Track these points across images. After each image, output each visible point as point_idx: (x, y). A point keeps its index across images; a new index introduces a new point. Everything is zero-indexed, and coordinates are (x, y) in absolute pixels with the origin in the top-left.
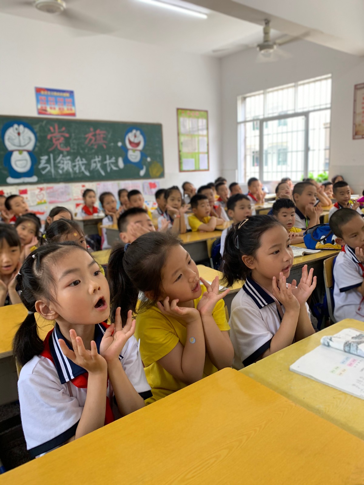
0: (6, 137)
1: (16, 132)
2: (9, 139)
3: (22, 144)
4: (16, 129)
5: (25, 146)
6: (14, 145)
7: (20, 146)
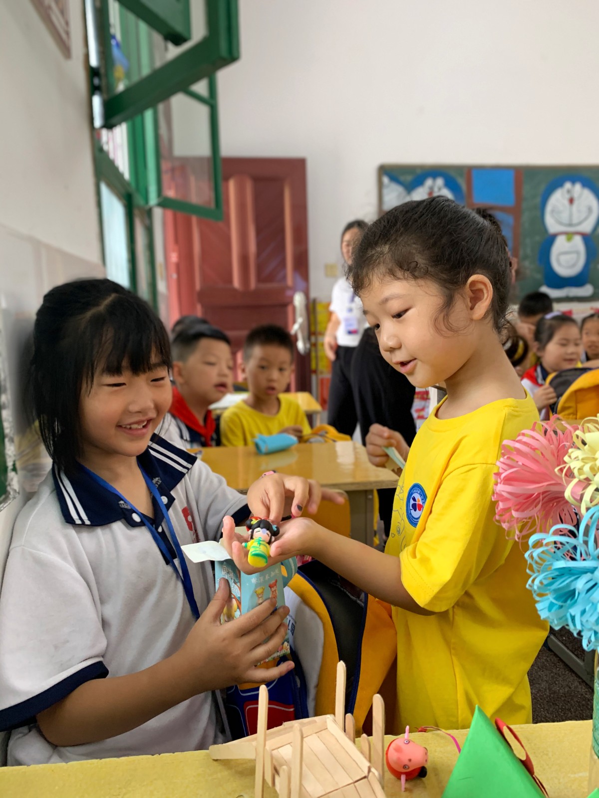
0: (549, 208)
1: (568, 196)
2: (553, 211)
3: (575, 221)
4: (569, 191)
5: (580, 223)
6: (561, 223)
7: (570, 225)
